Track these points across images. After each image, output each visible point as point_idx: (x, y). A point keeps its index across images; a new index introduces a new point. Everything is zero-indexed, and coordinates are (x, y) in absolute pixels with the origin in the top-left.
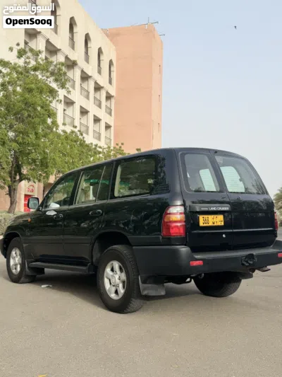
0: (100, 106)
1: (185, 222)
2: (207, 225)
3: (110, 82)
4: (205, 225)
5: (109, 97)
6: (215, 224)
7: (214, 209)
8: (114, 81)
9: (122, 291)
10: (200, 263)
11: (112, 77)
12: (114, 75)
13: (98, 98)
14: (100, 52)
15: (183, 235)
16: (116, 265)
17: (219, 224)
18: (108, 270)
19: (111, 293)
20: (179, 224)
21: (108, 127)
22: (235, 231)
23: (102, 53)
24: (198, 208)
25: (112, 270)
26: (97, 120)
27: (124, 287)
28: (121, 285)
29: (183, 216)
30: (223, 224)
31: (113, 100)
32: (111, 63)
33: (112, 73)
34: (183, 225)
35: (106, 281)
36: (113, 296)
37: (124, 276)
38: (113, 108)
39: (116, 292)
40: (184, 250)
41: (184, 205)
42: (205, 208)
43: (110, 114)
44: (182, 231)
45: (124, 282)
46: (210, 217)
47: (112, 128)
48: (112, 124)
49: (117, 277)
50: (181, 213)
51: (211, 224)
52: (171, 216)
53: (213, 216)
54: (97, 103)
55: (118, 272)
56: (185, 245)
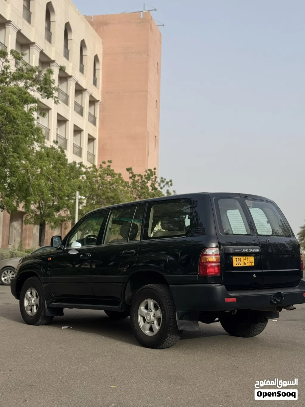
0: (81, 113)
1: (220, 262)
2: (240, 265)
3: (95, 83)
4: (238, 265)
5: (93, 102)
6: (247, 265)
7: (246, 251)
8: (100, 82)
9: (157, 327)
10: (234, 300)
11: (97, 76)
12: (100, 75)
13: (80, 103)
14: (83, 45)
15: (219, 275)
16: (151, 303)
17: (250, 264)
18: (142, 308)
19: (145, 330)
20: (214, 265)
21: (91, 139)
22: (264, 271)
23: (85, 46)
24: (231, 249)
25: (147, 308)
26: (77, 131)
27: (159, 324)
28: (156, 322)
29: (219, 256)
30: (253, 264)
31: (98, 106)
32: (96, 59)
33: (97, 71)
34: (217, 266)
35: (140, 319)
36: (147, 332)
37: (159, 313)
38: (98, 116)
39: (151, 329)
40: (219, 288)
41: (219, 247)
42: (237, 249)
43: (94, 123)
44: (217, 270)
45: (159, 320)
46: (243, 258)
47: (97, 142)
48: (96, 135)
49: (152, 314)
50: (216, 255)
51: (243, 265)
52: (207, 257)
53: (244, 257)
54: (79, 109)
55: (153, 310)
56: (220, 284)
